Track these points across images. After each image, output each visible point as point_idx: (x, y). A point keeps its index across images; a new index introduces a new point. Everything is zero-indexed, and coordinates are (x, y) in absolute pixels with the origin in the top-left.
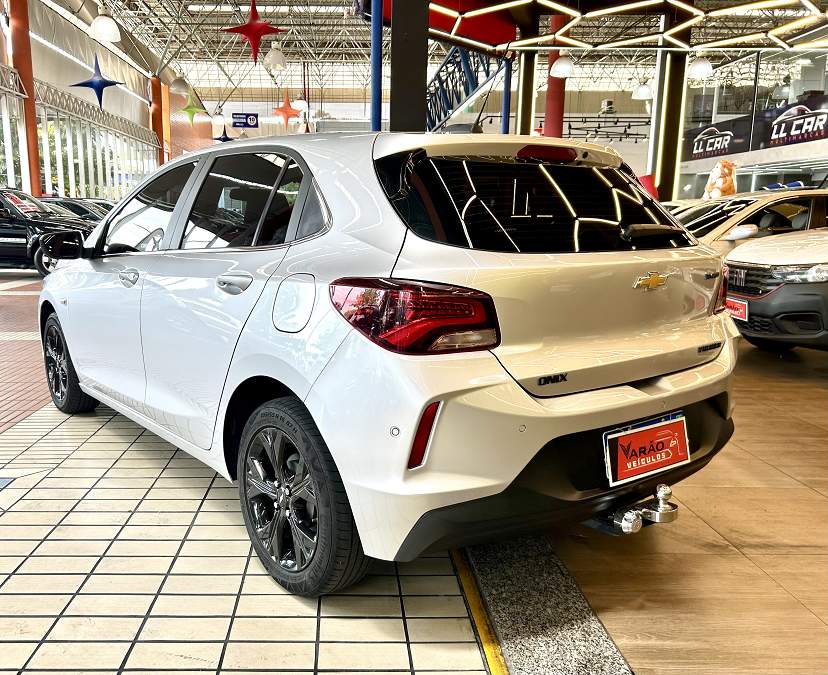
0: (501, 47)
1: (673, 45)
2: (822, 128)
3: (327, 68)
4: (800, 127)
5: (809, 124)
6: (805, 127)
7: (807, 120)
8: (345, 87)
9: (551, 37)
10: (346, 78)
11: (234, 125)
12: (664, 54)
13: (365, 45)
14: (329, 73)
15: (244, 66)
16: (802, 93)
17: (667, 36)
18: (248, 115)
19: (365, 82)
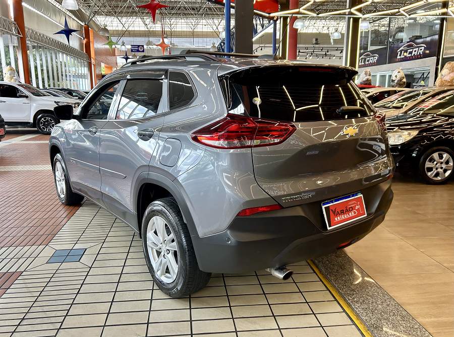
0: (273, 15)
1: (354, 15)
3: (174, 20)
4: (411, 53)
6: (413, 53)
7: (414, 50)
8: (182, 30)
9: (297, 10)
10: (183, 26)
11: (132, 51)
12: (349, 18)
13: (193, 9)
16: (411, 36)
17: (353, 10)
18: (139, 46)
19: (193, 28)
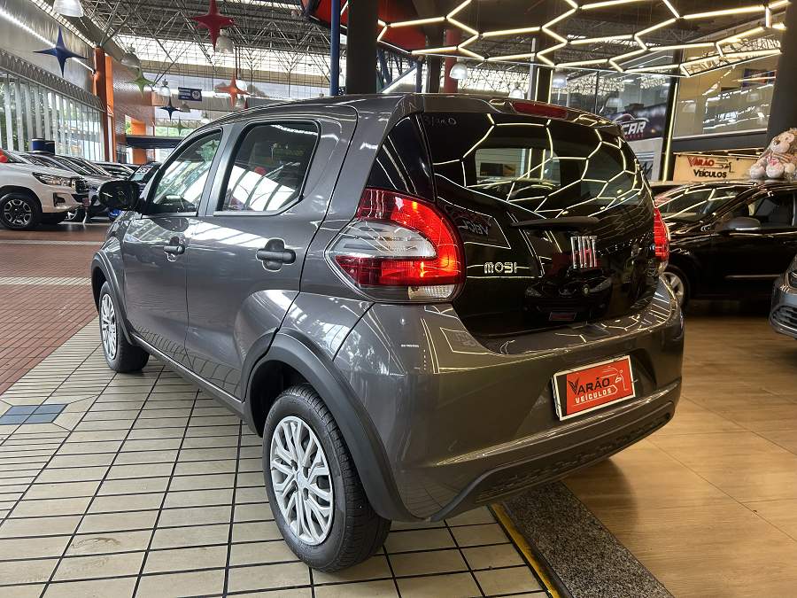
0: (414, 52)
1: (542, 63)
2: (642, 131)
3: (256, 52)
4: (627, 129)
5: (633, 128)
6: (631, 130)
7: (632, 125)
8: (271, 70)
9: (454, 48)
10: (272, 63)
11: (180, 97)
12: (535, 69)
13: (290, 37)
14: (258, 58)
15: (180, 45)
16: (628, 105)
17: (539, 55)
19: (289, 67)
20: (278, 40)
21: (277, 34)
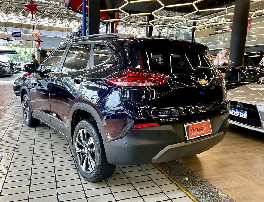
1: (150, 25)
3: (40, 19)
8: (46, 25)
9: (120, 19)
10: (46, 23)
11: (12, 35)
12: (147, 27)
13: (53, 13)
14: (40, 21)
17: (150, 22)
18: (17, 33)
19: (53, 25)
20: (48, 14)
21: (48, 12)
